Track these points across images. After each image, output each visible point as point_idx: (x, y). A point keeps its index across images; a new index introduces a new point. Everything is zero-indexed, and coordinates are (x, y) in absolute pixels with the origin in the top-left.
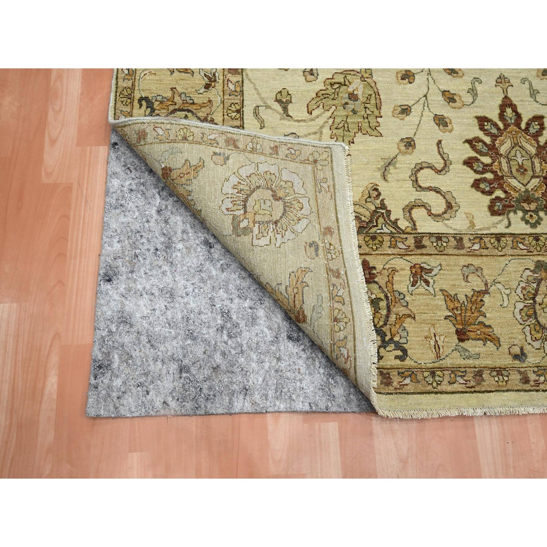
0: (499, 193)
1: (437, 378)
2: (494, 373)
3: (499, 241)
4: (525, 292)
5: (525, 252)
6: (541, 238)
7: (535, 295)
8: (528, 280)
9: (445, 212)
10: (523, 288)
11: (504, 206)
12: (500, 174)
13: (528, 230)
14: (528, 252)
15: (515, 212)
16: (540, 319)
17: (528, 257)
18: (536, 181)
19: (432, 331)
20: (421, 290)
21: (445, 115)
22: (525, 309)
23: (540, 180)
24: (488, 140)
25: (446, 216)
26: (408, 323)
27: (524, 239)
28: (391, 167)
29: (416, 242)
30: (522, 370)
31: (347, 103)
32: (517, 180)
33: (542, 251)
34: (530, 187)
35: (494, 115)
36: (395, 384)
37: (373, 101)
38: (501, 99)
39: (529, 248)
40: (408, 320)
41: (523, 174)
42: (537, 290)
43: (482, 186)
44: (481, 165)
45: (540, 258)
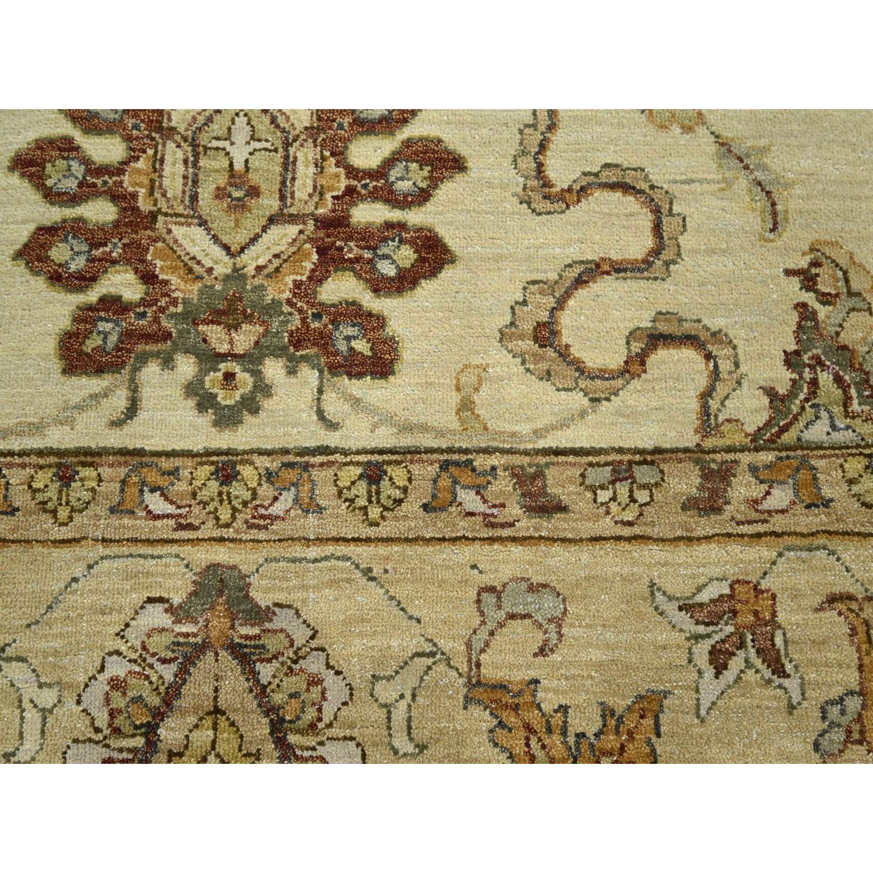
3: (66, 478)
5: (164, 529)
6: (247, 471)
7: (159, 715)
8: (144, 648)
11: (129, 336)
12: (144, 205)
14: (180, 527)
15: (168, 362)
17: (175, 549)
18: (286, 235)
23: (301, 232)
27: (174, 473)
32: (209, 230)
33: (239, 524)
34: (251, 260)
39: (183, 511)
41: (239, 207)
43: (59, 253)
44: (78, 169)
45: (222, 555)
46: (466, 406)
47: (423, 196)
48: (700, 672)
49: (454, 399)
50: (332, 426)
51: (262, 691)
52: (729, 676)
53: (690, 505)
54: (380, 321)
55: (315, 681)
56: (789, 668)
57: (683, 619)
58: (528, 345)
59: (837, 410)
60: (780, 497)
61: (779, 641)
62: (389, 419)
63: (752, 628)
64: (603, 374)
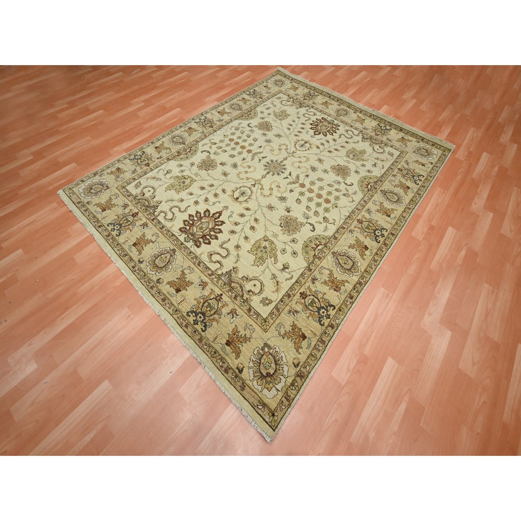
0: (188, 228)
1: (117, 246)
2: (130, 259)
4: (161, 251)
5: (174, 244)
6: (183, 245)
7: (163, 254)
9: (168, 219)
10: (162, 250)
11: (185, 231)
12: (194, 224)
13: (183, 240)
15: (185, 235)
16: (156, 260)
18: (201, 233)
19: (130, 238)
20: (140, 228)
21: (200, 202)
22: (156, 255)
24: (202, 215)
25: (168, 220)
26: (128, 231)
28: (171, 201)
29: (153, 219)
30: (136, 265)
31: (181, 183)
32: (197, 229)
34: (197, 233)
35: (212, 212)
36: (108, 238)
37: (187, 187)
38: (220, 210)
40: (129, 231)
41: (200, 229)
42: (165, 254)
43: (186, 222)
44: (193, 218)
45: (176, 249)
46: (201, 254)
47: (213, 239)
49: (201, 253)
50: (191, 247)
51: (170, 259)
52: (199, 287)
53: (209, 274)
54: (201, 244)
55: (173, 261)
57: (200, 281)
58: (209, 254)
59: (226, 278)
60: (215, 280)
61: (205, 288)
62: (195, 251)
64: (212, 261)
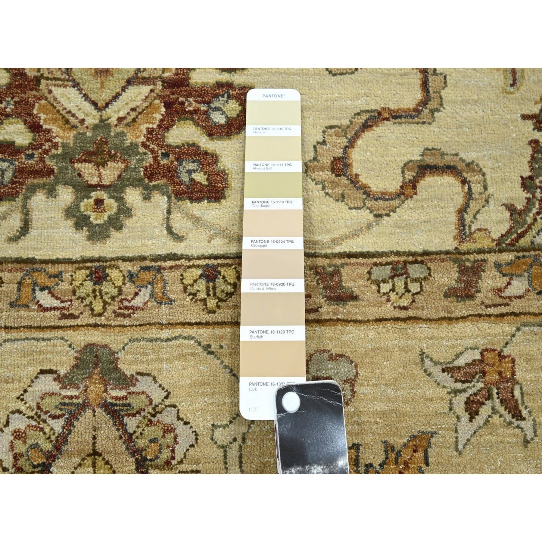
5: (52, 318)
6: (114, 274)
7: (51, 457)
8: (39, 408)
10: (18, 435)
11: (21, 172)
13: (79, 247)
14: (64, 317)
15: (51, 192)
17: (60, 333)
18: (140, 93)
23: (152, 91)
27: (58, 276)
32: (80, 90)
33: (109, 313)
39: (66, 305)
41: (103, 72)
45: (96, 337)
48: (458, 417)
50: (179, 238)
51: (129, 438)
52: (480, 420)
53: (450, 293)
54: (214, 158)
55: (169, 430)
56: (524, 413)
57: (446, 379)
58: (327, 175)
60: (518, 286)
61: (517, 393)
62: (222, 233)
63: (496, 384)
64: (384, 196)
